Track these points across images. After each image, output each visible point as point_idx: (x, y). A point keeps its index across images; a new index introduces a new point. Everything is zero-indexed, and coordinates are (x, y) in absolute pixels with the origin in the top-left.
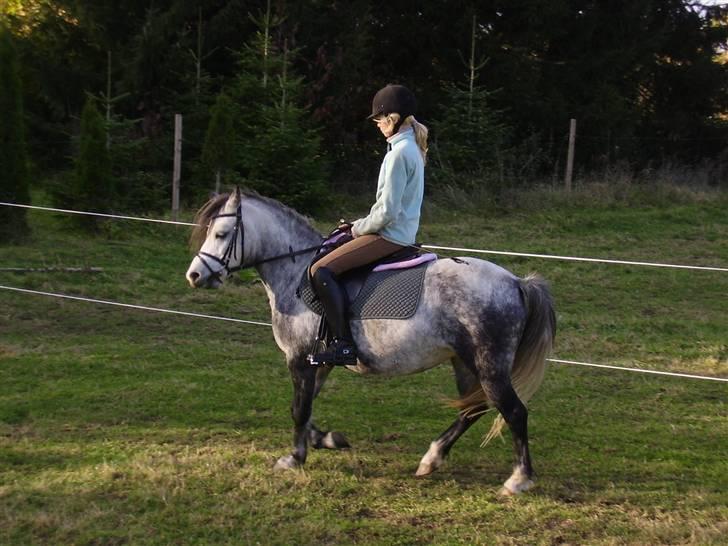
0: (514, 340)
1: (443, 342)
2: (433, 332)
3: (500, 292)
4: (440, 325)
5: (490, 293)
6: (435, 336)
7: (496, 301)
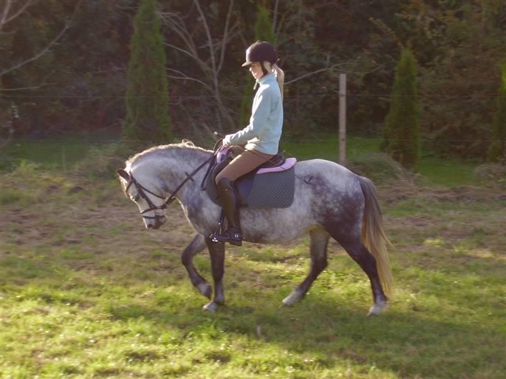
0: (362, 215)
1: (315, 221)
2: (308, 215)
3: (350, 185)
4: (313, 210)
5: (344, 186)
6: (310, 218)
7: (348, 191)
